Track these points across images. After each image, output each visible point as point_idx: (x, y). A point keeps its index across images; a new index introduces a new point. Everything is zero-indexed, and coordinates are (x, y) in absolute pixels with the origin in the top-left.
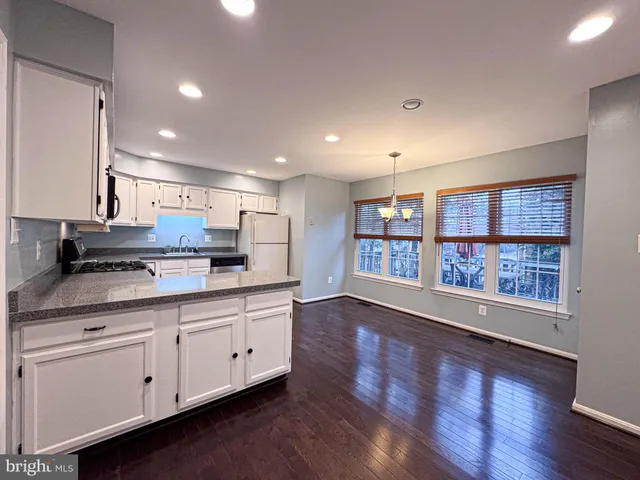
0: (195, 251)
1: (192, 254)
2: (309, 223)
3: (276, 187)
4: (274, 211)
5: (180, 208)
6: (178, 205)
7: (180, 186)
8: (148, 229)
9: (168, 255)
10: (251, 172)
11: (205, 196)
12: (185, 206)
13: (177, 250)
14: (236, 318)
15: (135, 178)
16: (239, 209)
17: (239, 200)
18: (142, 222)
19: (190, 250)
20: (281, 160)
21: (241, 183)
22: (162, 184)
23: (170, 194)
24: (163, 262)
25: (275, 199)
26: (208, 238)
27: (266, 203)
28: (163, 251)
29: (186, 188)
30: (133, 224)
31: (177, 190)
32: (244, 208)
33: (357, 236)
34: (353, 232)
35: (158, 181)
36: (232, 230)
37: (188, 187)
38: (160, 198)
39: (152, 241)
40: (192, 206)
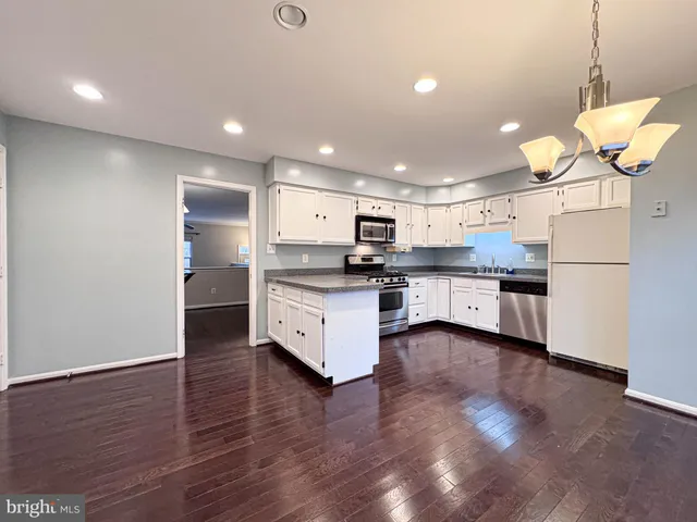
0: (508, 272)
5: (483, 225)
6: (481, 222)
7: (482, 201)
8: (468, 249)
9: (478, 275)
11: (508, 205)
12: (488, 221)
15: (448, 205)
16: (561, 211)
17: (559, 198)
18: (453, 243)
22: (468, 204)
23: (473, 212)
24: (456, 279)
26: (529, 257)
28: (476, 270)
30: (448, 245)
31: (479, 206)
35: (464, 202)
37: (490, 200)
38: (466, 218)
39: (473, 260)
40: (492, 221)
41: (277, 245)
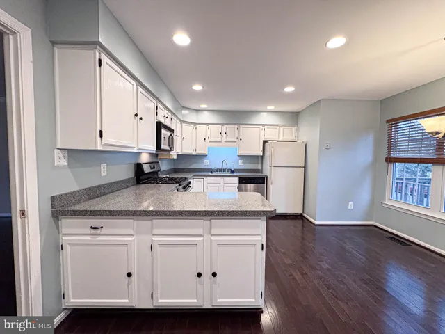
0: (232, 171)
1: (229, 173)
2: (325, 147)
3: (294, 118)
4: (293, 138)
5: (220, 142)
6: (219, 139)
7: (220, 126)
8: (203, 156)
9: (214, 174)
10: (271, 108)
11: (237, 131)
12: (224, 139)
13: (220, 170)
14: (201, 239)
15: (195, 124)
16: (263, 139)
17: (262, 132)
18: (200, 152)
19: (228, 170)
20: (289, 89)
21: (264, 118)
22: (210, 126)
23: (214, 132)
24: (209, 178)
25: (294, 128)
26: (241, 162)
27: (286, 133)
28: (212, 171)
29: (225, 127)
30: (194, 154)
31: (219, 128)
32: (266, 138)
33: (390, 160)
34: (385, 155)
35: (207, 124)
36: (258, 156)
37: (225, 126)
38: (208, 135)
39: (206, 164)
40: (228, 139)
41: (69, 151)
